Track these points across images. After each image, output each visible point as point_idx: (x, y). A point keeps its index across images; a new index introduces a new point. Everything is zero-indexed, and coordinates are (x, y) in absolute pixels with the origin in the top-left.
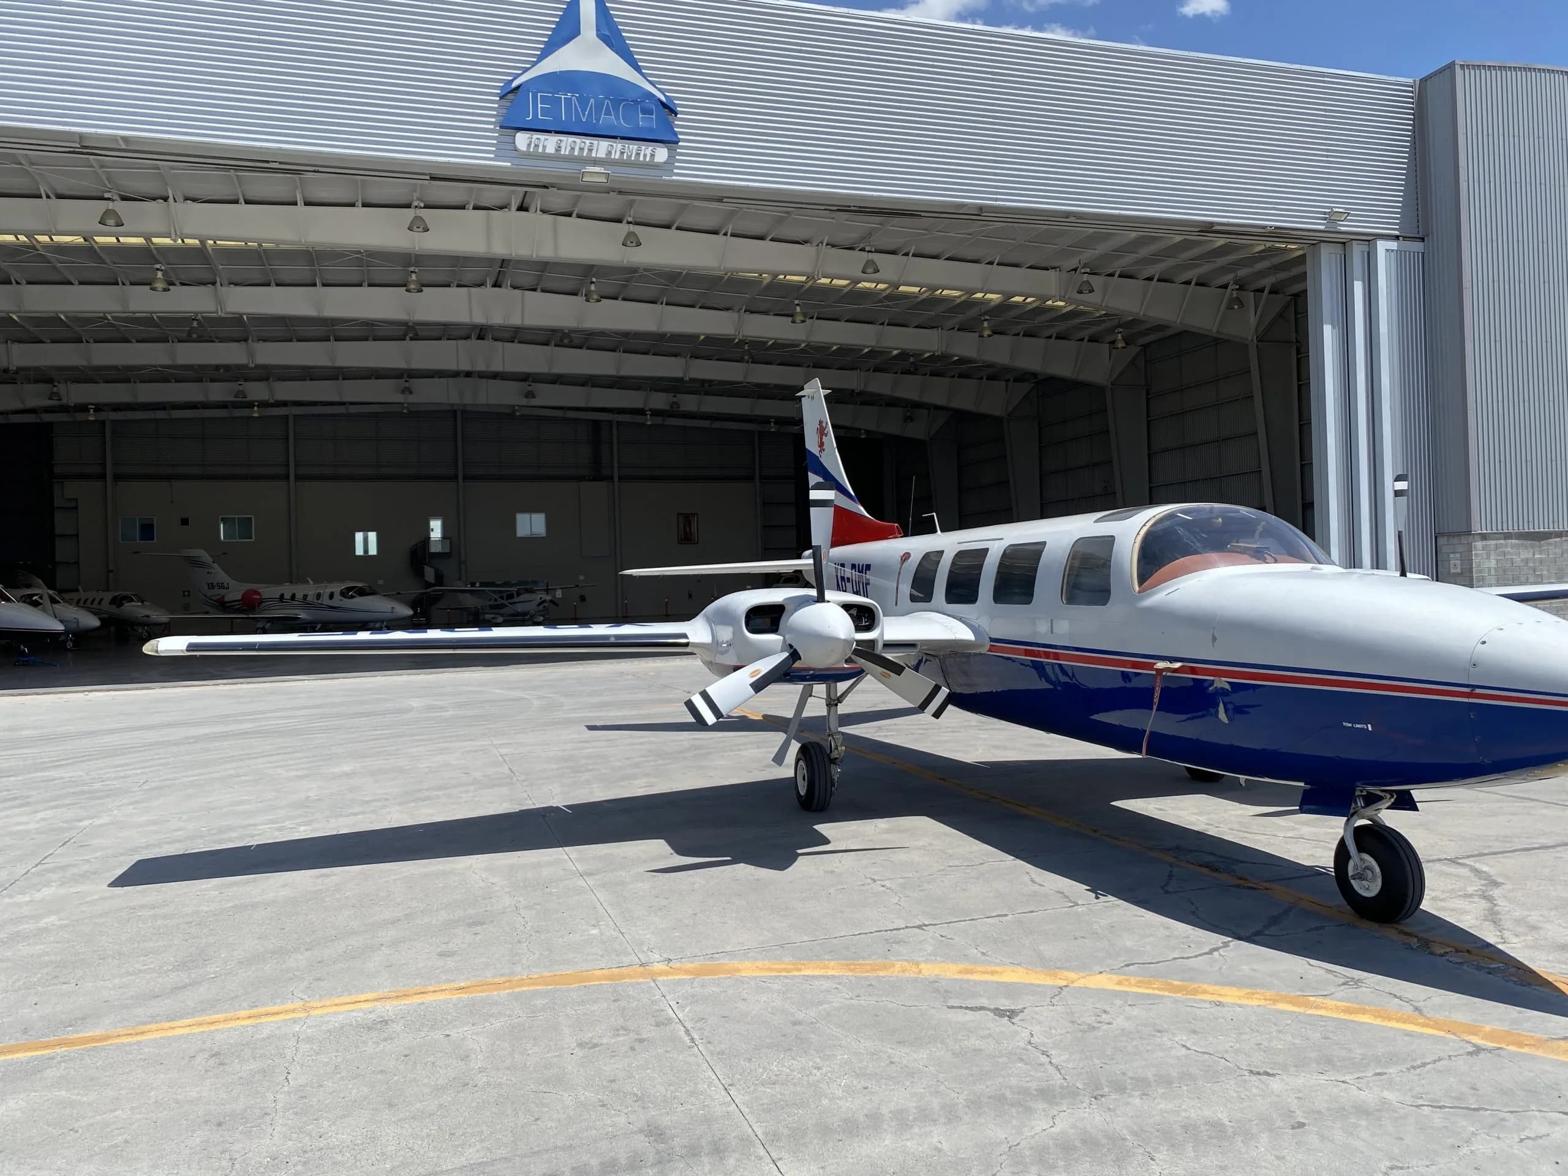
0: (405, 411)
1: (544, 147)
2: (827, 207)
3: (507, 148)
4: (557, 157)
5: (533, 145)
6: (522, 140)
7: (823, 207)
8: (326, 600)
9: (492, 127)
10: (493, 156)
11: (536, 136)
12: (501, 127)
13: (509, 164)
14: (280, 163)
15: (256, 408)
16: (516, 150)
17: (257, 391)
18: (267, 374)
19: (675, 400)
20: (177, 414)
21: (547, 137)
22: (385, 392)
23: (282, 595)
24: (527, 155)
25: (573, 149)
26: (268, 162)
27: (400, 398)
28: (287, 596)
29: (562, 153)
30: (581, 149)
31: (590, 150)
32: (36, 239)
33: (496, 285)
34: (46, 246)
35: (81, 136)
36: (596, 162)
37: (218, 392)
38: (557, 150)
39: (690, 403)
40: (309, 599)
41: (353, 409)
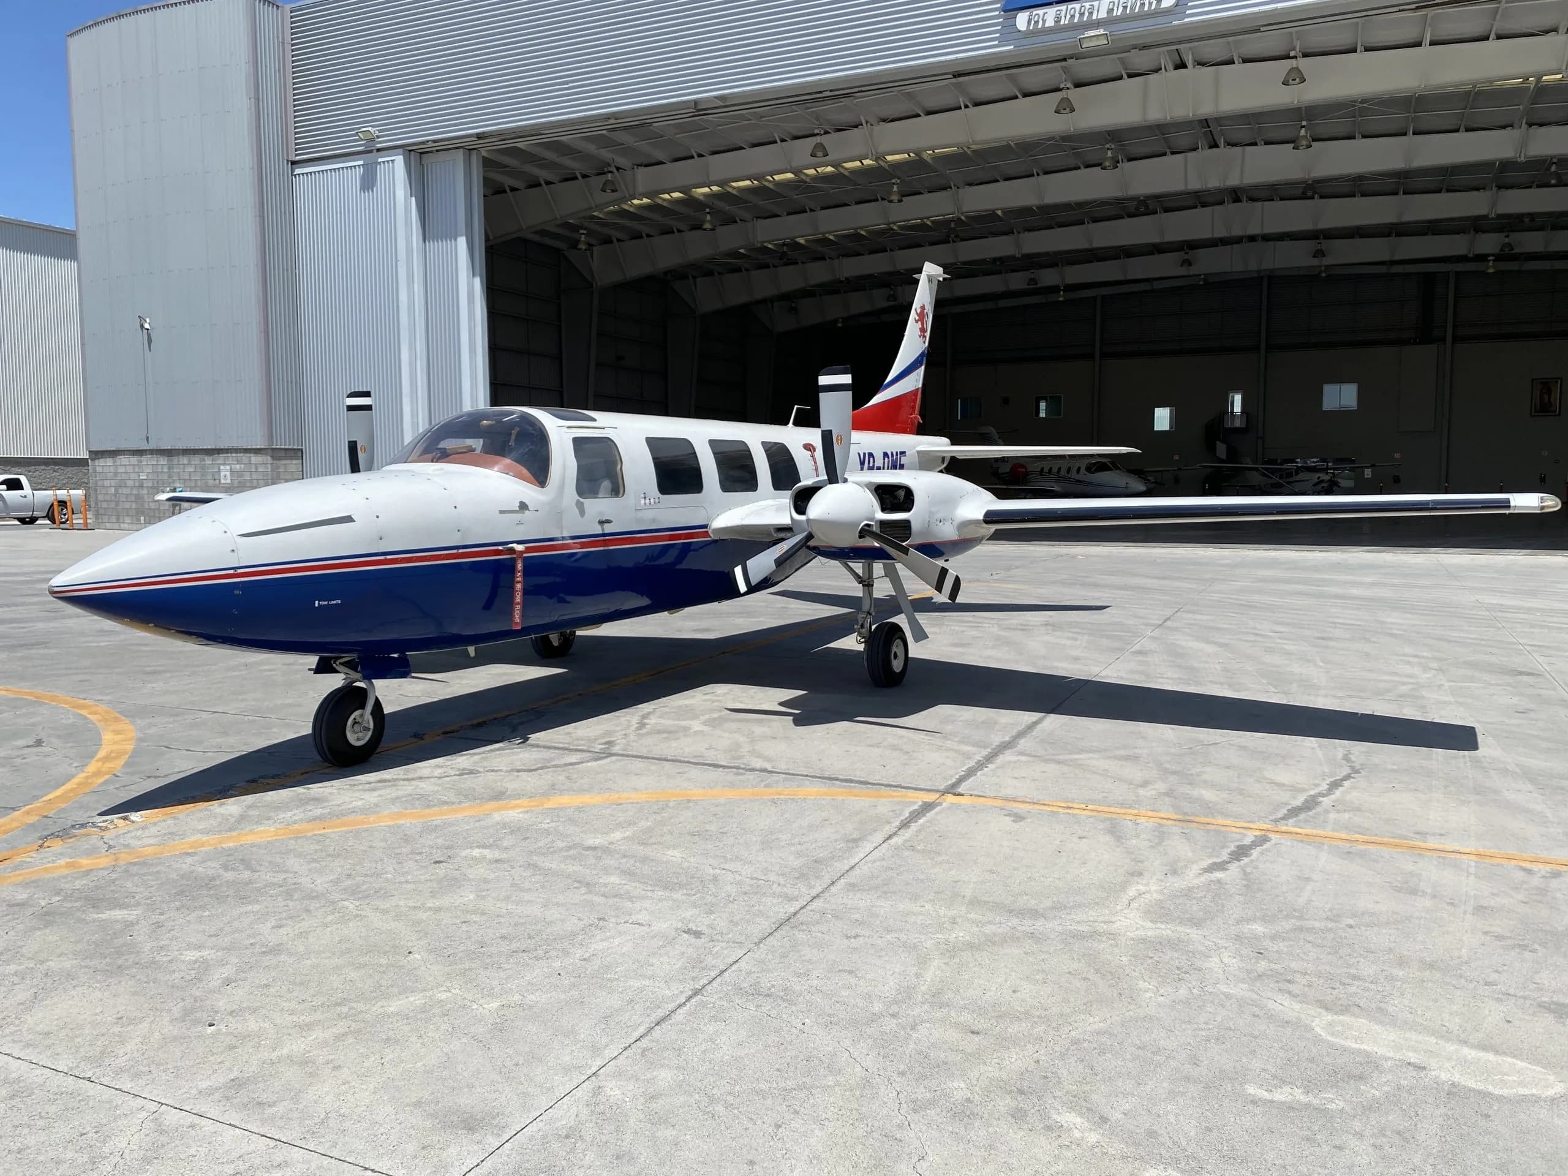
0: (1201, 283)
1: (1044, 21)
2: (1402, 8)
3: (1009, 31)
4: (1058, 29)
5: (1033, 22)
6: (1022, 20)
7: (1397, 9)
8: (1074, 475)
9: (997, 13)
10: (996, 42)
11: (1036, 12)
12: (1005, 11)
13: (1012, 47)
14: (831, 91)
15: (1062, 293)
16: (1019, 31)
17: (1048, 277)
18: (1054, 260)
19: (1507, 240)
20: (1003, 303)
21: (1045, 11)
22: (1166, 266)
23: (1042, 469)
24: (1029, 34)
25: (1073, 16)
26: (821, 92)
27: (1182, 271)
28: (1046, 470)
29: (1062, 23)
30: (1082, 14)
31: (1091, 13)
32: (804, 173)
33: (1214, 145)
34: (814, 178)
35: (696, 102)
36: (1098, 24)
37: (1017, 281)
38: (1056, 22)
39: (1531, 242)
40: (1063, 472)
41: (1157, 285)
